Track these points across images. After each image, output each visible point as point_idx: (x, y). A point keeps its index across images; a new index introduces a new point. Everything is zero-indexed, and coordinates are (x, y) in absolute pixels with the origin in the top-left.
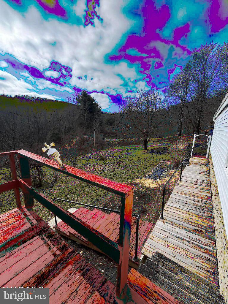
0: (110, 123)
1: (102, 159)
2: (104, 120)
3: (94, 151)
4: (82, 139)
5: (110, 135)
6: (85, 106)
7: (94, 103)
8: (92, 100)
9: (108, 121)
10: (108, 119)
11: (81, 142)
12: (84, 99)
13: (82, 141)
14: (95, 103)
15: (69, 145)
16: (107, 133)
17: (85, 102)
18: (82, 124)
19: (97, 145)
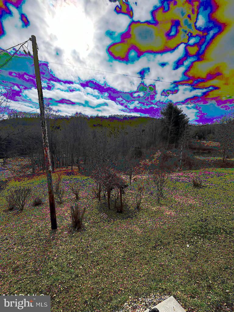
0: (199, 136)
1: (196, 185)
2: (192, 133)
3: (179, 171)
4: (164, 155)
5: (200, 151)
6: (170, 118)
7: (180, 114)
8: (178, 112)
9: (197, 134)
10: (197, 132)
11: (163, 158)
12: (169, 111)
13: (165, 158)
14: (182, 115)
15: (150, 161)
16: (195, 149)
17: (170, 114)
18: (165, 138)
19: (183, 163)
